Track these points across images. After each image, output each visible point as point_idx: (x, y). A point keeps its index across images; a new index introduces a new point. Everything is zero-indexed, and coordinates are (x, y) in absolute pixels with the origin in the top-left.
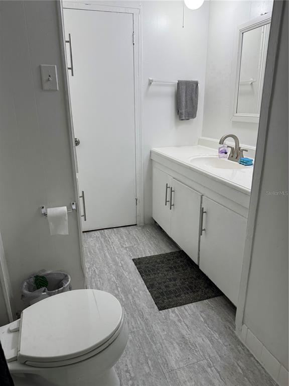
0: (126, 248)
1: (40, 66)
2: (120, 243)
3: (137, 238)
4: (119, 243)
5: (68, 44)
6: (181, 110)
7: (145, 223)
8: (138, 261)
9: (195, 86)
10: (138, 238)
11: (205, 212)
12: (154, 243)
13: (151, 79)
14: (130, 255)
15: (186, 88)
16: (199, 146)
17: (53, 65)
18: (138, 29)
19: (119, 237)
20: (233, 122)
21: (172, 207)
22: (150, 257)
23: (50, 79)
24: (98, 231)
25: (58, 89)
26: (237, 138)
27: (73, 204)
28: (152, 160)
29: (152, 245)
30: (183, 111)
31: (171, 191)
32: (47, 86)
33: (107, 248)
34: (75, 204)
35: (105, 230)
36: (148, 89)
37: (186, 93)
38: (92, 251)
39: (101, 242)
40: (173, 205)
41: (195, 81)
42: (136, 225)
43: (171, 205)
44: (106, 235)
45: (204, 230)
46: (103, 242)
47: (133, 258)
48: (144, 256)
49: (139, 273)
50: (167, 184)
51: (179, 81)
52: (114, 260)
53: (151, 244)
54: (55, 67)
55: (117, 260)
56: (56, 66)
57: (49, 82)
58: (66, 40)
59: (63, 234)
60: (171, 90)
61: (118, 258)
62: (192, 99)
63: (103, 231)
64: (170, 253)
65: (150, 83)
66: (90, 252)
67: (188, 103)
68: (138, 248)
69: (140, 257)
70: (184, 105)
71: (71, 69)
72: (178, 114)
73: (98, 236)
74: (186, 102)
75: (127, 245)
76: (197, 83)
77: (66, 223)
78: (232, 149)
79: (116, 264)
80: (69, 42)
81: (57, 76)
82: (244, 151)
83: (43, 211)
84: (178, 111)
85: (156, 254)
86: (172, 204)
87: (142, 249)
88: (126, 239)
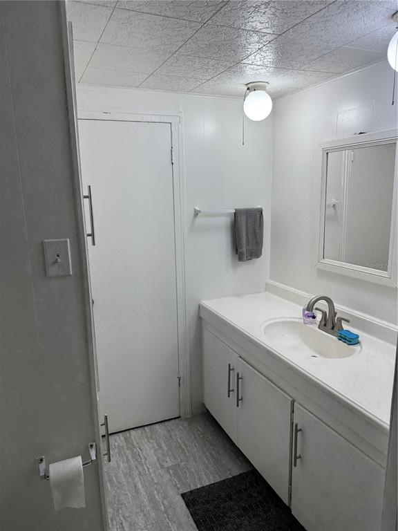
0: (168, 469)
1: (42, 242)
2: (158, 459)
3: (183, 447)
4: (155, 459)
5: (87, 200)
6: (241, 248)
7: (192, 414)
8: (191, 498)
9: (258, 216)
10: (186, 447)
11: (300, 430)
12: (211, 454)
13: (197, 208)
14: (176, 486)
15: (247, 218)
16: (267, 293)
17: (63, 240)
18: (179, 145)
19: (155, 445)
20: (318, 269)
21: (240, 402)
22: (209, 486)
23: (59, 260)
24: (120, 434)
25: (71, 273)
26: (331, 300)
27: (92, 446)
28: (200, 317)
29: (208, 459)
30: (244, 249)
31: (238, 378)
32: (53, 271)
33: (137, 472)
34: (94, 446)
35: (132, 432)
36: (193, 222)
37: (247, 225)
38: (114, 479)
39: (128, 459)
40: (242, 399)
41: (258, 209)
42: (179, 417)
43: (238, 400)
44: (135, 444)
45: (300, 457)
46: (130, 458)
47: (181, 491)
48: (199, 486)
49: (195, 526)
50: (230, 365)
51: (236, 210)
52: (151, 499)
53: (206, 456)
54: (66, 242)
55: (157, 497)
56: (68, 240)
57: (56, 266)
58: (84, 195)
59: (76, 506)
60: (225, 222)
61: (158, 492)
62: (255, 233)
63: (127, 433)
64: (240, 475)
65: (196, 213)
66: (111, 481)
67: (250, 238)
68: (187, 468)
69: (193, 488)
70: (245, 242)
71: (92, 235)
72: (237, 253)
73: (121, 444)
74: (247, 237)
75: (170, 464)
76: (260, 211)
77: (82, 489)
78: (324, 314)
79: (155, 506)
80: (89, 197)
81: (69, 254)
82: (342, 321)
83: (42, 466)
84: (237, 250)
85: (218, 479)
86: (240, 398)
87: (193, 469)
88: (165, 448)
